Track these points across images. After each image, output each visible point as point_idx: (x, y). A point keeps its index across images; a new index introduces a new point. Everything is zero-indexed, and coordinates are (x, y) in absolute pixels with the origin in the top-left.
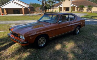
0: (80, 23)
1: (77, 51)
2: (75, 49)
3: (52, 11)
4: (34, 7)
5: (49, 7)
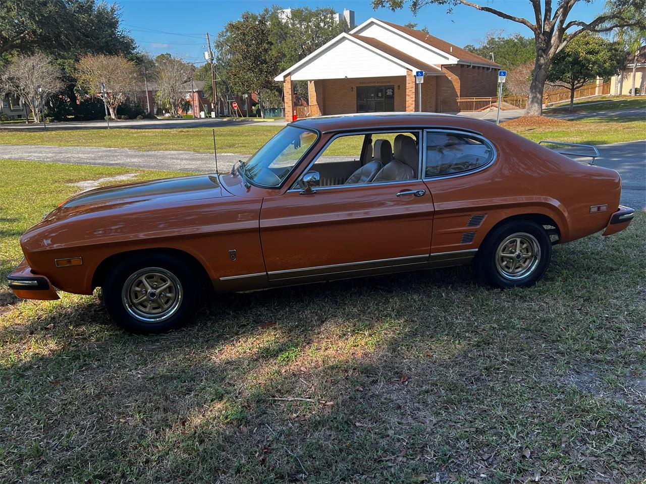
3: (633, 91)
4: (498, 66)
5: (605, 62)
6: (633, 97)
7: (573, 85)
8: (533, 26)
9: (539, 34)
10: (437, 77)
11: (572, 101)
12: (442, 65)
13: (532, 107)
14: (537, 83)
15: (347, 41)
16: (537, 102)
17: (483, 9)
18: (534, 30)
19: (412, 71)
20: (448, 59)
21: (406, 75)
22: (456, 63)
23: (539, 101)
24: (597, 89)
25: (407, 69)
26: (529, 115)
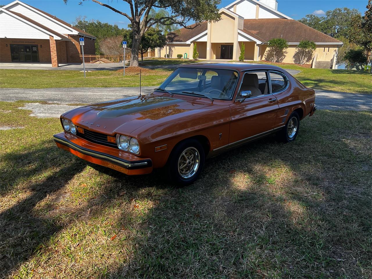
0: (300, 102)
1: (307, 193)
2: (300, 189)
3: (167, 56)
4: (94, 38)
5: (157, 40)
6: (167, 59)
7: (142, 51)
8: (130, 18)
9: (134, 23)
10: (66, 41)
11: (142, 59)
12: (68, 35)
13: (133, 62)
14: (135, 49)
15: (3, 14)
16: (136, 59)
17: (104, 5)
18: (131, 20)
19: (53, 37)
20: (72, 31)
21: (49, 39)
22: (77, 34)
23: (137, 59)
24: (149, 54)
25: (50, 35)
26: (133, 66)
